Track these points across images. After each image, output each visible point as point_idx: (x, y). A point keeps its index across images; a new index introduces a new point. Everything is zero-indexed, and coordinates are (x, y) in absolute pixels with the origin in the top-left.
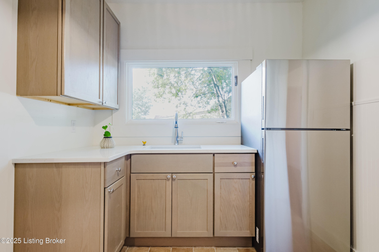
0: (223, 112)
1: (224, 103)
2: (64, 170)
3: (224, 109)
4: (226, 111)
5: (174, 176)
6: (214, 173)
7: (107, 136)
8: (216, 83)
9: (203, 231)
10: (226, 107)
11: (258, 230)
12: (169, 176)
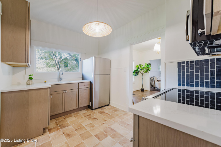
0: (58, 67)
1: (59, 63)
2: (30, 92)
3: (58, 66)
4: (60, 67)
5: (66, 91)
6: (79, 89)
7: (30, 79)
8: (54, 53)
9: (75, 107)
10: (59, 65)
11: (90, 102)
12: (64, 91)
